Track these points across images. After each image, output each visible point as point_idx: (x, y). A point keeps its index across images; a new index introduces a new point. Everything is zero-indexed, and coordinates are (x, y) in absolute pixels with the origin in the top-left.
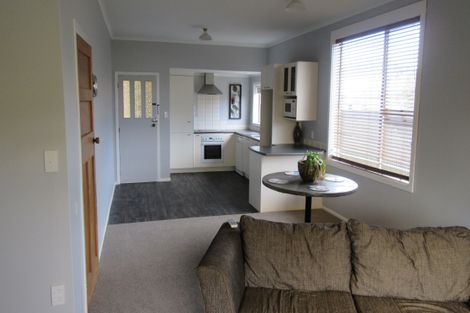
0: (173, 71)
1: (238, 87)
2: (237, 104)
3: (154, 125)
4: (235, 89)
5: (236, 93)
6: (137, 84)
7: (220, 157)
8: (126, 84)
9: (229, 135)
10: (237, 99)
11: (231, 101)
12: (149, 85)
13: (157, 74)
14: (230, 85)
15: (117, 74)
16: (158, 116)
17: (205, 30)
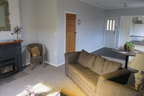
0: (122, 17)
3: (114, 33)
6: (111, 21)
8: (108, 21)
9: (143, 38)
12: (114, 21)
13: (117, 18)
15: (106, 18)
16: (116, 30)
17: (125, 4)
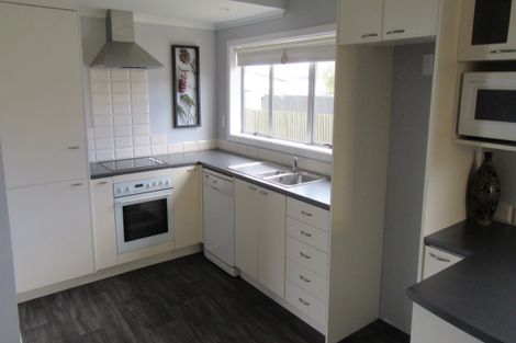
1: (191, 52)
2: (189, 92)
4: (184, 57)
5: (187, 67)
7: (165, 229)
9: (183, 171)
10: (190, 80)
11: (177, 85)
14: (173, 48)
